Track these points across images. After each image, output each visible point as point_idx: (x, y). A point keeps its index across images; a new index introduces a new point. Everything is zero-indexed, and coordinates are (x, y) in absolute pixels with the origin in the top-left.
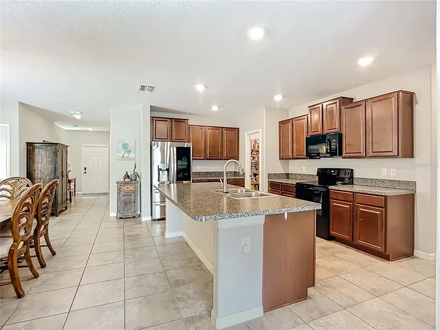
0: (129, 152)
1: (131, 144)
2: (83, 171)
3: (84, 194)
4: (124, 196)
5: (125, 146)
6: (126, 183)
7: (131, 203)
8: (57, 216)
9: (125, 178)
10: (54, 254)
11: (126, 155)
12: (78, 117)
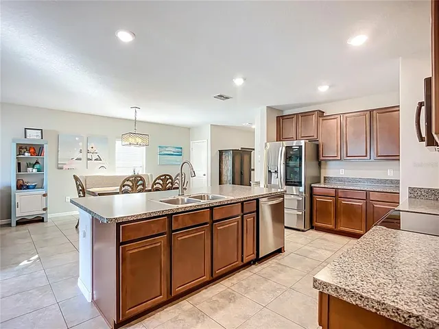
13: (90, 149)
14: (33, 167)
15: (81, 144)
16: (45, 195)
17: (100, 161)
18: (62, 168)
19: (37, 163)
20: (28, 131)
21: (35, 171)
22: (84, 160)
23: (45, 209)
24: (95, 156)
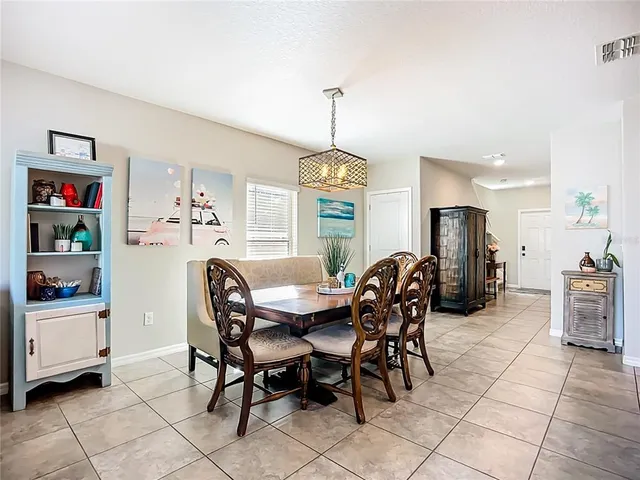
0: (594, 211)
1: (599, 197)
2: (520, 251)
3: (521, 289)
4: (579, 300)
5: (584, 201)
6: (583, 276)
7: (596, 319)
8: (466, 315)
9: (581, 265)
10: (431, 373)
11: (586, 218)
12: (499, 163)
13: (197, 198)
14: (71, 238)
15: (178, 184)
16: (104, 314)
17: (217, 228)
18: (136, 242)
19: (81, 226)
20: (57, 139)
21: (77, 248)
22: (185, 222)
23: (105, 353)
24: (207, 216)
